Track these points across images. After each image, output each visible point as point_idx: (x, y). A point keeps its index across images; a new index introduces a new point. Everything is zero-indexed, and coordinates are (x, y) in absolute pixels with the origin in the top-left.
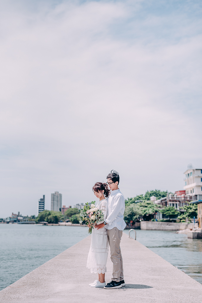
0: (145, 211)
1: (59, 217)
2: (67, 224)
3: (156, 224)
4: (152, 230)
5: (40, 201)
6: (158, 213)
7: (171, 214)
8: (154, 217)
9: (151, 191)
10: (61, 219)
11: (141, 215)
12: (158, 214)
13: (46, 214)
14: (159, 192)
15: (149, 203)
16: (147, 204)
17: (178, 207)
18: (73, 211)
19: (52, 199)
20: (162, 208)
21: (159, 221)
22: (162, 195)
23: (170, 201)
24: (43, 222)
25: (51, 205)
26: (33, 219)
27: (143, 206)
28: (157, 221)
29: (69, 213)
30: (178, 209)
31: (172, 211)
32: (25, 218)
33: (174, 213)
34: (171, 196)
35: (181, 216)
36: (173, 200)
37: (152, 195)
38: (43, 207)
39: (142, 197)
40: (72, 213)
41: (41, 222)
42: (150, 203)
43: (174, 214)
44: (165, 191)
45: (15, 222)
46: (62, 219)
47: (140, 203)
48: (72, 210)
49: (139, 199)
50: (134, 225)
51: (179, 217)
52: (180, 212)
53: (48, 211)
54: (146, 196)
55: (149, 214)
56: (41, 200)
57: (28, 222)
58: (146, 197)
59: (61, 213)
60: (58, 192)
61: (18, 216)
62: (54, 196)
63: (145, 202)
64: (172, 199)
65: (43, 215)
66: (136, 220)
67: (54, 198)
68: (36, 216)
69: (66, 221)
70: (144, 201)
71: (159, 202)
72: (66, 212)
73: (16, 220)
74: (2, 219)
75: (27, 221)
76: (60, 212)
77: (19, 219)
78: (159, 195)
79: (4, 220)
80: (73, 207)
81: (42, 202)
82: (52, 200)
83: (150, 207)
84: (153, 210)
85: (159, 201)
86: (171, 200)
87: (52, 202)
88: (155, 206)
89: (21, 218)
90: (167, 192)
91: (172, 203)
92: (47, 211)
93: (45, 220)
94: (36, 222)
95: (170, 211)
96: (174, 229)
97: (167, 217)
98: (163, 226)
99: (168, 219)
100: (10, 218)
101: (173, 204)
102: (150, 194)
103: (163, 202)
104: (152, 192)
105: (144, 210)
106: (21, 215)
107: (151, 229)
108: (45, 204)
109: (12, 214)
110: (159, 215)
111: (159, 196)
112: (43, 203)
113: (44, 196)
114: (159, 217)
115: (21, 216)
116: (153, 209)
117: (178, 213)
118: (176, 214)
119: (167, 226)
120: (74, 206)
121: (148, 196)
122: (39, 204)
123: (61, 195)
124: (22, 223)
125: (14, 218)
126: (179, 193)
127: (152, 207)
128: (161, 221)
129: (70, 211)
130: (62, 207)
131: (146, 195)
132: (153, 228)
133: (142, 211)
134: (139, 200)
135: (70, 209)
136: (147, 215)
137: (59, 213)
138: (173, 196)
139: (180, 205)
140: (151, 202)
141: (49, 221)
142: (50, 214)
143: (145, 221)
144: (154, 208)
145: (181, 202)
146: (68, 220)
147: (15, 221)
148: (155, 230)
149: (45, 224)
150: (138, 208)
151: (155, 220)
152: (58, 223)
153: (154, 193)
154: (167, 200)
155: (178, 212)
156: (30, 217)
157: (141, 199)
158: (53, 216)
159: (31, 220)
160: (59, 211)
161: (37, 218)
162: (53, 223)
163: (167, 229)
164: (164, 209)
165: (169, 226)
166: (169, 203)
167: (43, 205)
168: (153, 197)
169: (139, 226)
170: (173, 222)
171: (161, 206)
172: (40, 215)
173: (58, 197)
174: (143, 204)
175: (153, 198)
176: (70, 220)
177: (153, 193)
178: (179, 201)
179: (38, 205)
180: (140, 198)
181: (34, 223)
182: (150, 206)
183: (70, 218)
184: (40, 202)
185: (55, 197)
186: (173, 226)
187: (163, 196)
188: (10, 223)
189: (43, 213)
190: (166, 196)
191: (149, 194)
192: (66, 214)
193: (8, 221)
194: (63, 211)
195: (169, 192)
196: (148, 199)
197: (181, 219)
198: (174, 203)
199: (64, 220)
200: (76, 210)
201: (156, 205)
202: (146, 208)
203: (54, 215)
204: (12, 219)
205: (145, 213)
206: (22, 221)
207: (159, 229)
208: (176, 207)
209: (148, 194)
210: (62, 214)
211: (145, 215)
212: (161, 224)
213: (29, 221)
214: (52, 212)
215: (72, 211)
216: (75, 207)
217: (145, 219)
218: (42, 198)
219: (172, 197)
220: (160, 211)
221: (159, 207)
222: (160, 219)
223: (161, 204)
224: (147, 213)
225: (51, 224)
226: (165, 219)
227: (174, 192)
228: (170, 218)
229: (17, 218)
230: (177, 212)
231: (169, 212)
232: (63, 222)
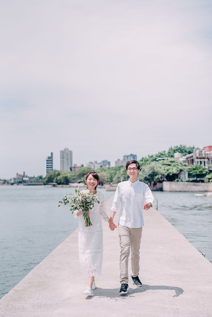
0: (168, 170)
1: (70, 178)
2: (79, 185)
3: (181, 184)
4: (176, 191)
5: (47, 159)
6: (183, 172)
7: (198, 173)
8: (179, 177)
9: (175, 146)
10: (72, 179)
11: (164, 175)
12: (183, 174)
13: (55, 174)
14: (185, 148)
15: (173, 161)
16: (171, 162)
17: (206, 165)
18: (85, 170)
19: (61, 157)
20: (187, 166)
21: (184, 181)
22: (188, 151)
23: (197, 158)
24: (51, 183)
25: (61, 164)
26: (40, 180)
27: (166, 165)
28: (182, 181)
29: (81, 173)
30: (207, 167)
31: (200, 170)
32: (30, 178)
33: (202, 172)
34: (198, 153)
35: (210, 175)
36: (201, 157)
37: (176, 151)
38: (51, 166)
39: (165, 154)
40: (84, 172)
41: (50, 183)
42: (174, 161)
43: (201, 173)
44: (191, 147)
45: (20, 184)
46: (74, 179)
47: (162, 161)
48: (85, 169)
49: (161, 156)
50: (156, 186)
51: (208, 176)
52: (209, 170)
53: (57, 171)
54: (169, 153)
55: (173, 173)
56: (49, 158)
57: (35, 183)
58: (169, 154)
59: (72, 173)
60: (68, 149)
61: (24, 176)
62: (63, 153)
63: (168, 160)
64: (199, 156)
65: (52, 175)
66: (158, 180)
67: (63, 156)
68: (44, 176)
69: (78, 181)
70: (166, 158)
71: (184, 160)
72: (78, 172)
73: (21, 181)
74: (5, 181)
75: (34, 182)
76: (71, 172)
77: (25, 180)
78: (184, 151)
79: (8, 181)
80: (85, 166)
81: (50, 160)
82: (61, 158)
83: (174, 166)
84: (178, 169)
85: (184, 158)
86: (199, 157)
87: (62, 160)
88: (180, 164)
89: (27, 179)
90: (193, 148)
91: (199, 160)
92: (55, 171)
93: (54, 181)
94: (44, 183)
95: (197, 170)
96: (202, 190)
97: (194, 176)
98: (188, 187)
99: (195, 179)
100: (15, 179)
101: (201, 162)
102: (174, 151)
103: (189, 159)
104: (176, 147)
105: (167, 169)
106: (27, 176)
107: (175, 190)
108: (53, 163)
109: (16, 174)
110: (185, 174)
111: (184, 152)
112: (51, 162)
113: (52, 154)
114: (185, 176)
115: (27, 177)
116: (178, 168)
117: (207, 172)
118: (204, 173)
119: (194, 187)
120: (87, 164)
121: (172, 152)
122: (47, 163)
123: (71, 152)
124: (28, 184)
125: (19, 179)
126: (207, 149)
127: (176, 166)
128: (187, 181)
129: (82, 170)
130: (73, 166)
131: (169, 152)
132: (178, 190)
133: (165, 170)
134: (162, 157)
135: (82, 168)
136: (171, 175)
137: (70, 173)
138: (200, 153)
139: (208, 163)
140: (175, 160)
141: (59, 182)
142: (59, 174)
143: (168, 181)
144: (179, 167)
145: (210, 159)
146: (79, 181)
147: (20, 182)
148: (180, 191)
149: (54, 186)
150: (160, 167)
151: (180, 180)
152: (69, 185)
153: (178, 149)
154: (194, 157)
155: (207, 171)
156: (37, 178)
157: (163, 156)
158: (63, 177)
159: (38, 181)
160: (69, 170)
161: (45, 178)
162: (63, 184)
163: (193, 190)
164: (189, 167)
165: (196, 187)
166: (196, 160)
167: (51, 164)
168: (178, 153)
169: (161, 187)
170: (200, 182)
171: (187, 164)
172: (49, 176)
173: (68, 154)
174: (165, 162)
175: (177, 155)
176: (82, 181)
177: (177, 149)
178: (208, 159)
179: (46, 164)
180: (162, 154)
181: (41, 185)
182: (174, 164)
183: (82, 178)
184: (47, 161)
185: (64, 154)
186: (201, 186)
187: (190, 153)
188: (15, 184)
189: (51, 173)
190: (192, 152)
191: (173, 151)
192: (77, 174)
193: (13, 182)
194: (74, 170)
195: (196, 147)
196: (172, 156)
197: (209, 179)
198: (202, 160)
199: (75, 180)
200: (89, 170)
201: (181, 163)
202: (169, 167)
203: (64, 176)
204: (16, 180)
205: (168, 172)
206: (28, 183)
207: (184, 190)
208: (205, 165)
209: (172, 150)
210: (73, 174)
211: (168, 175)
212: (187, 185)
213: (36, 182)
214: (61, 172)
215: (84, 171)
216: (88, 166)
217: (168, 179)
218: (50, 155)
219: (199, 154)
220: (185, 170)
221: (185, 165)
222: (185, 179)
223: (187, 162)
224: (170, 172)
225: (61, 186)
226: (191, 179)
227: (202, 148)
228: (197, 178)
229: (22, 179)
230: (205, 170)
231: (196, 171)
232: (75, 182)
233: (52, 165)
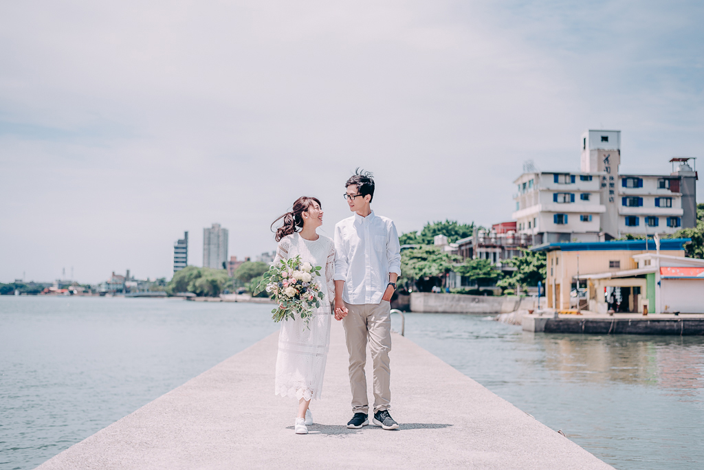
0: (421, 270)
1: (221, 282)
2: (240, 297)
3: (447, 298)
4: (437, 312)
5: (177, 245)
6: (451, 273)
7: (481, 276)
8: (443, 283)
9: (436, 223)
10: (225, 286)
11: (412, 279)
12: (451, 277)
13: (191, 275)
14: (455, 226)
15: (431, 250)
16: (427, 252)
17: (498, 259)
18: (253, 267)
19: (204, 241)
20: (460, 262)
21: (454, 293)
22: (461, 232)
23: (480, 246)
24: (182, 294)
25: (204, 255)
26: (161, 287)
27: (418, 258)
28: (450, 292)
29: (245, 273)
30: (499, 265)
31: (485, 270)
32: (141, 283)
33: (488, 273)
34: (482, 236)
35: (505, 280)
36: (487, 243)
37: (437, 232)
38: (184, 260)
39: (415, 238)
40: (251, 272)
41: (179, 294)
42: (434, 252)
43: (488, 276)
44: (467, 225)
45: (119, 294)
46: (229, 286)
47: (410, 250)
48: (253, 265)
49: (408, 241)
50: (396, 301)
51: (500, 283)
52: (503, 271)
53: (196, 268)
54: (424, 235)
55: (431, 276)
56: (180, 242)
57: (150, 293)
58: (424, 238)
59: (227, 274)
60: (219, 226)
61: (127, 279)
62: (210, 233)
63: (421, 248)
64: (484, 241)
65: (184, 277)
66: (401, 290)
67: (209, 238)
68: (168, 279)
69: (238, 291)
70: (418, 246)
71: (454, 249)
72: (238, 271)
73: (121, 288)
74: (89, 287)
75: (148, 290)
76: (225, 271)
77: (129, 287)
78: (453, 233)
79: (94, 288)
80: (253, 260)
81: (182, 247)
82: (204, 244)
83: (434, 261)
84: (441, 268)
85: (455, 246)
86: (483, 244)
87: (206, 247)
88: (445, 258)
89: (134, 284)
90: (472, 227)
91: (484, 250)
92: (192, 268)
93: (190, 288)
94: (167, 292)
95: (480, 269)
96: (488, 310)
97: (472, 283)
98: (462, 303)
99: (476, 287)
100: (108, 284)
101: (487, 254)
102: (434, 231)
103: (463, 248)
104: (438, 225)
105: (420, 267)
106: (133, 278)
107: (434, 310)
108: (189, 253)
109: (111, 274)
110: (455, 278)
111: (453, 235)
112: (184, 251)
113: (186, 234)
114: (455, 283)
115: (133, 280)
116: (441, 265)
117: (499, 275)
118: (493, 275)
119: (473, 304)
120: (257, 257)
121: (429, 234)
122: (176, 253)
123: (225, 232)
124: (135, 294)
125: (117, 284)
126: (501, 227)
127: (438, 261)
128: (458, 293)
129: (247, 267)
130: (229, 259)
131: (424, 233)
132: (440, 309)
133: (414, 268)
134: (409, 244)
135: (247, 263)
136: (427, 279)
137: (222, 273)
138: (486, 236)
139: (502, 257)
140: (435, 249)
141: (198, 291)
142: (199, 276)
143: (421, 291)
144: (443, 263)
145: (506, 249)
146: (241, 289)
147: (120, 291)
148: (444, 312)
149: (189, 298)
150: (406, 262)
151: (444, 290)
152: (219, 297)
153: (442, 229)
154: (474, 243)
155: (499, 271)
156: (155, 282)
157: (411, 242)
158: (207, 281)
159: (155, 289)
160: (221, 267)
161: (170, 283)
162: (206, 295)
163: (471, 310)
164: (465, 264)
165: (477, 305)
166: (478, 250)
167: (184, 255)
168: (441, 236)
169: (406, 303)
170: (486, 294)
171: (459, 257)
172: (178, 278)
173: (218, 236)
174: (417, 253)
175: (439, 239)
176: (247, 289)
177: (440, 227)
178: (502, 247)
179: (173, 255)
180: (409, 238)
181: (162, 296)
182: (433, 257)
183: (247, 285)
184: (176, 248)
185: (212, 236)
186: (486, 303)
187: (464, 235)
188: (107, 295)
189: (184, 272)
190: (470, 235)
191: (432, 231)
192: (237, 275)
193: (103, 290)
194: (231, 269)
195: (477, 225)
196: (429, 242)
197: (504, 288)
198: (489, 250)
199: (232, 289)
200: (261, 267)
201: (447, 256)
202: (423, 263)
203: (210, 278)
204: (111, 287)
205: (422, 273)
206: (135, 292)
207: (453, 310)
208: (495, 260)
209: (429, 230)
210: (229, 276)
211: (421, 278)
212: (459, 300)
213: (153, 291)
214: (204, 271)
215: (251, 270)
216: (259, 260)
217: (421, 288)
218: (182, 237)
219: (484, 238)
220: (455, 270)
221: (455, 260)
222: (455, 287)
223: (459, 254)
224: (425, 273)
225: (203, 298)
226: (468, 288)
227: (488, 226)
228: (479, 286)
229: (124, 285)
230: (495, 271)
231: (478, 271)
232: (232, 293)
233: (186, 258)
